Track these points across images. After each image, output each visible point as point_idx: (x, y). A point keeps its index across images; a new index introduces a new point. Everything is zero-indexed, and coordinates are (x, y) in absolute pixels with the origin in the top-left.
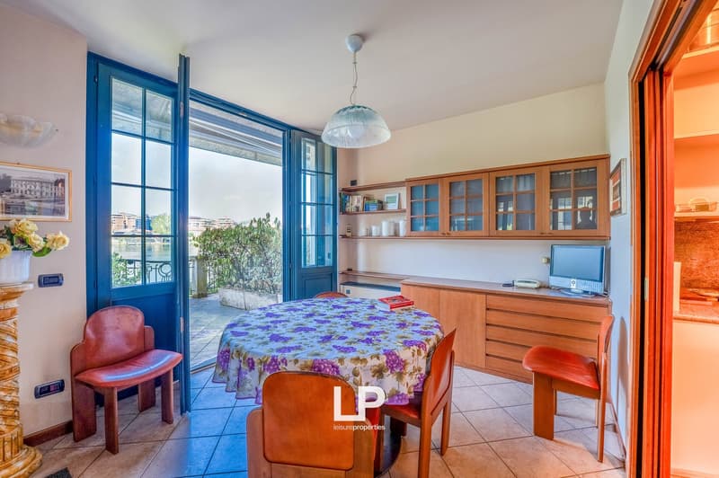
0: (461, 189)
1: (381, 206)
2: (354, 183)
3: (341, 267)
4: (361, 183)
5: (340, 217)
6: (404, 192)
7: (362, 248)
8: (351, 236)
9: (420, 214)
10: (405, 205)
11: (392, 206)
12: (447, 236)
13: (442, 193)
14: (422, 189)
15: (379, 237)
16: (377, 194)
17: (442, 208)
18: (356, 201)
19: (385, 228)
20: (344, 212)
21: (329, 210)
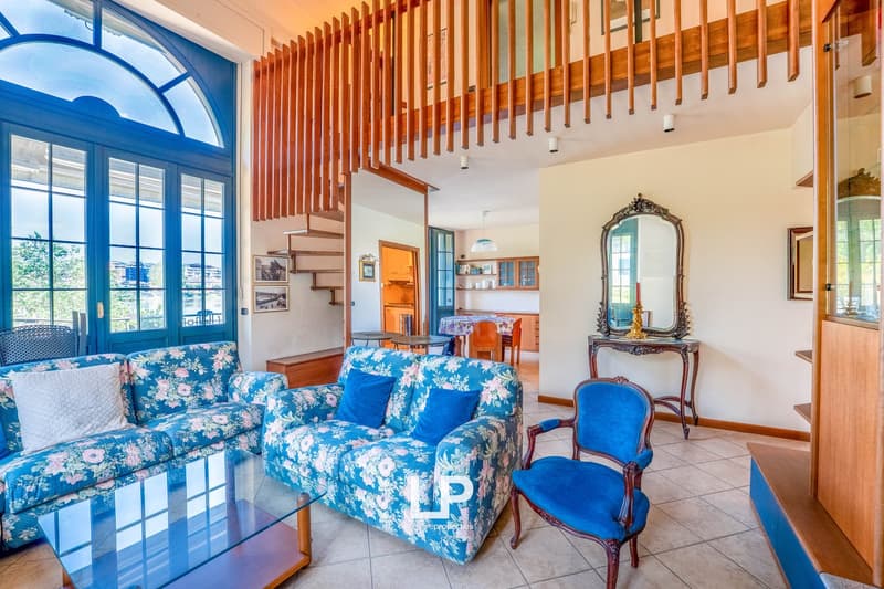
0: (524, 266)
1: (481, 272)
2: (463, 257)
3: (456, 308)
4: (467, 258)
5: (456, 277)
6: (495, 265)
7: (468, 296)
8: (462, 289)
9: (505, 277)
10: (495, 271)
11: (487, 272)
12: (517, 288)
13: (515, 267)
14: (505, 264)
15: (480, 289)
16: (478, 265)
17: (515, 274)
18: (465, 268)
19: (484, 284)
20: (458, 275)
21: (450, 274)
